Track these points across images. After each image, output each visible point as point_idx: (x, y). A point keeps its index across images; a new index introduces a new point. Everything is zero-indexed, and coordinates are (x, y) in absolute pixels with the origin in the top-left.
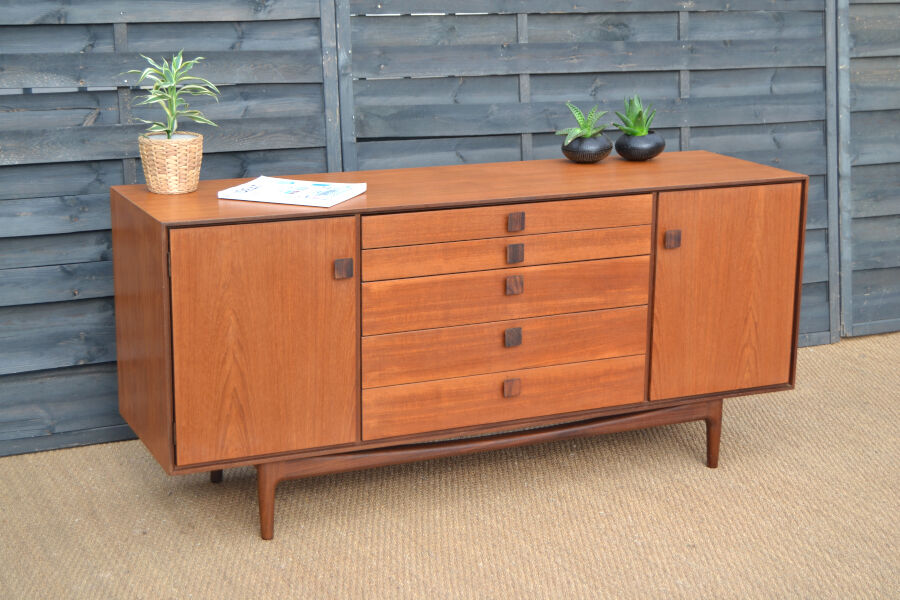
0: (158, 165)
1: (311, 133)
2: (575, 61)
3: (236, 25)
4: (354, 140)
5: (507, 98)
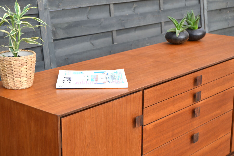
4: (53, 41)
5: (106, 15)
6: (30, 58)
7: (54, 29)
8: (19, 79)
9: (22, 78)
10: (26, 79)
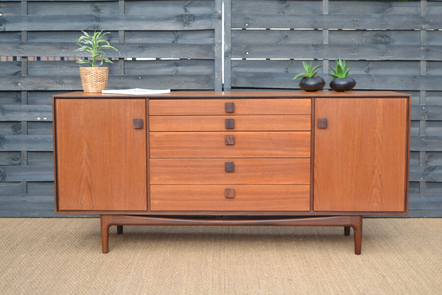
1: (207, 83)
2: (355, 54)
3: (175, 32)
4: (230, 88)
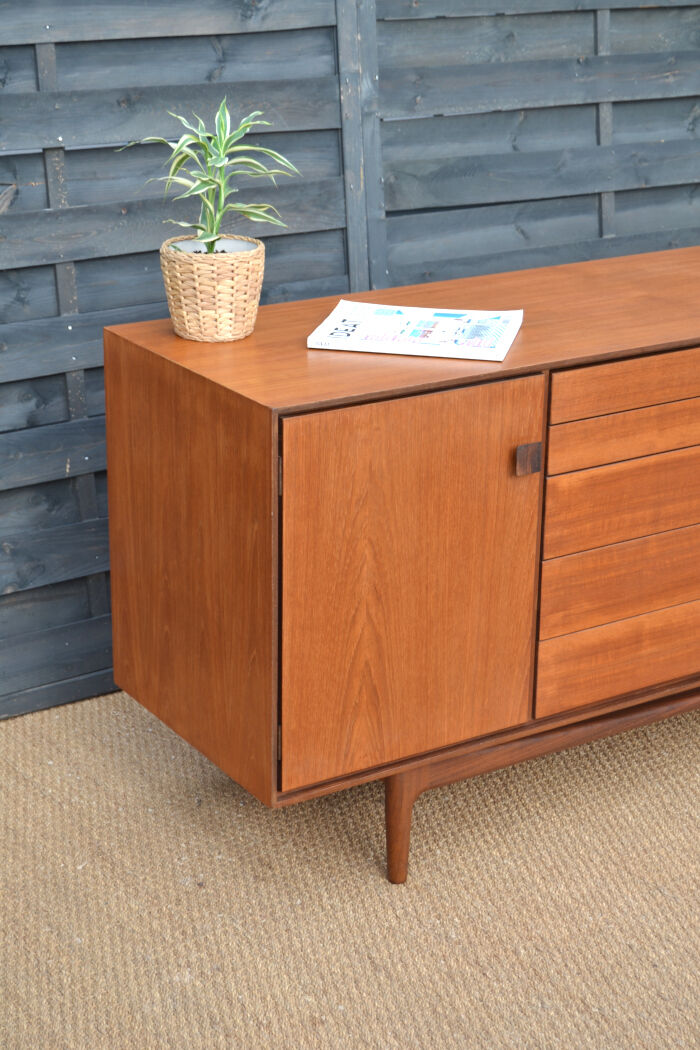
0: (203, 296)
1: (324, 207)
2: (671, 80)
3: (215, 42)
4: (383, 215)
5: (581, 139)
6: (245, 259)
7: (392, 180)
8: (212, 313)
9: (220, 311)
10: (232, 315)
